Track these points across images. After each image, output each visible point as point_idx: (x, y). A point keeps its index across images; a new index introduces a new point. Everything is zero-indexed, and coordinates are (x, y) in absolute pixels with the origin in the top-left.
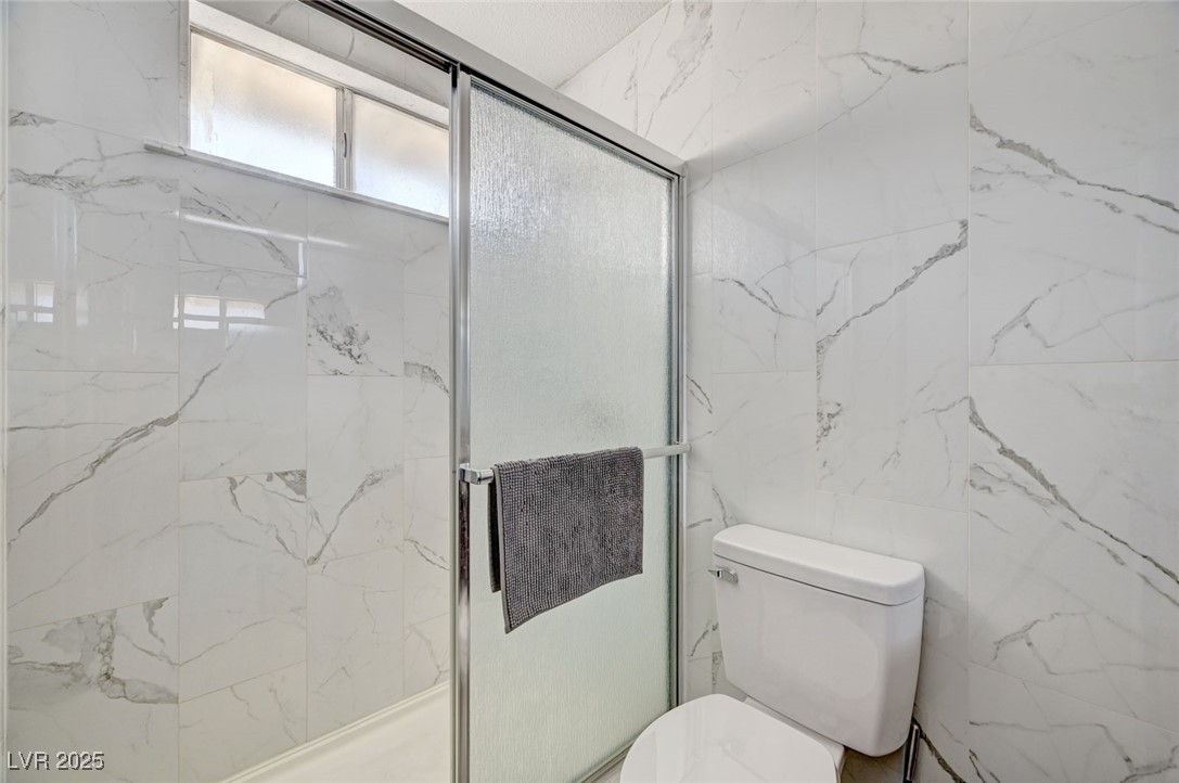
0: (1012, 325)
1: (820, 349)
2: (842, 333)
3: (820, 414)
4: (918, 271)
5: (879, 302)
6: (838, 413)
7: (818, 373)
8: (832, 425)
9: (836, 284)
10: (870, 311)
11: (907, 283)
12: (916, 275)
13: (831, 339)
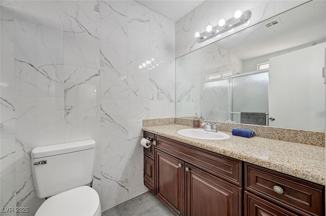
0: (107, 92)
1: (65, 91)
2: (72, 88)
3: (66, 109)
4: (91, 77)
5: (82, 82)
6: (71, 109)
7: (65, 98)
8: (69, 112)
9: (70, 75)
10: (80, 84)
11: (89, 80)
12: (90, 78)
13: (69, 89)
